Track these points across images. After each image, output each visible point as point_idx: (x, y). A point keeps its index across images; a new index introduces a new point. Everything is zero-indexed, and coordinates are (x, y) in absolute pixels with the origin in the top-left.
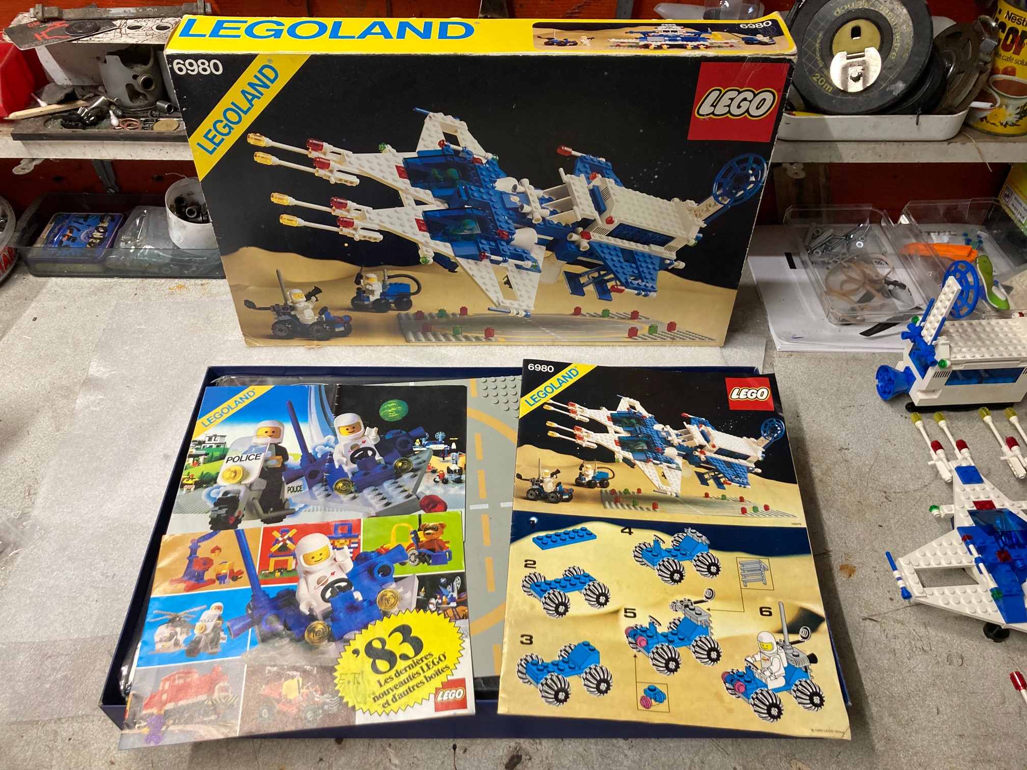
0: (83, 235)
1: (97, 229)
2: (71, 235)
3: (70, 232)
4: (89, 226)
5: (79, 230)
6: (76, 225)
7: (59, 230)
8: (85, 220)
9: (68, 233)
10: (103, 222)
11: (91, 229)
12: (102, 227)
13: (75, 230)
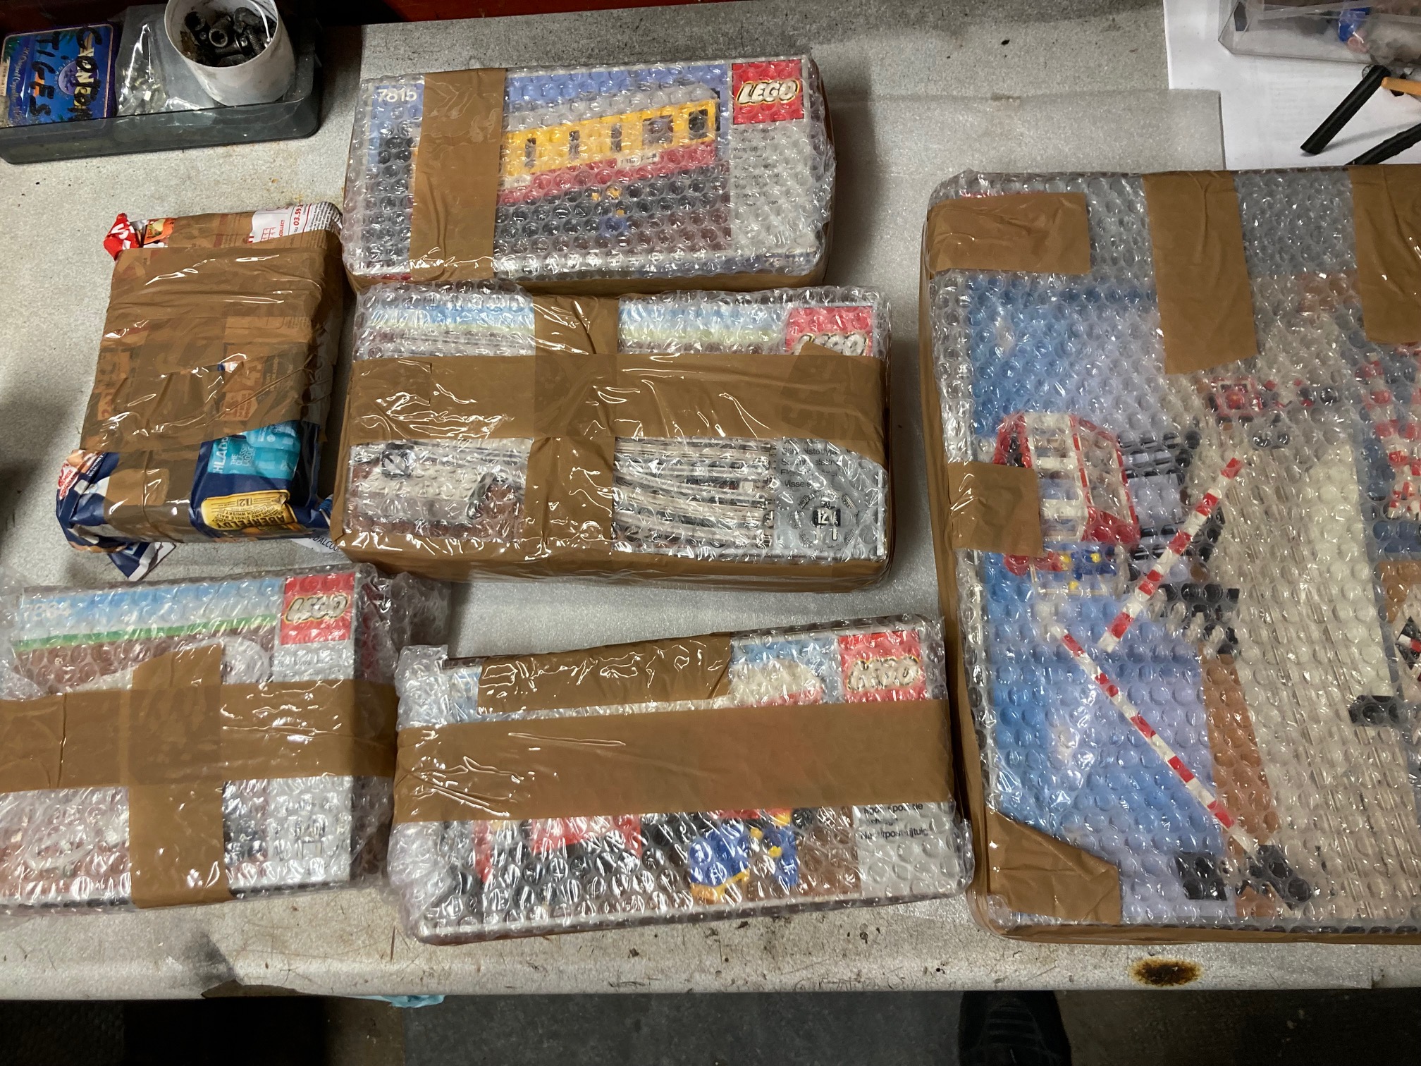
0: (61, 81)
1: (79, 62)
2: (42, 82)
3: (41, 77)
4: (65, 58)
5: (52, 71)
6: (43, 59)
7: (22, 72)
8: (56, 47)
9: (37, 79)
10: (85, 48)
11: (71, 64)
12: (86, 58)
13: (46, 70)
